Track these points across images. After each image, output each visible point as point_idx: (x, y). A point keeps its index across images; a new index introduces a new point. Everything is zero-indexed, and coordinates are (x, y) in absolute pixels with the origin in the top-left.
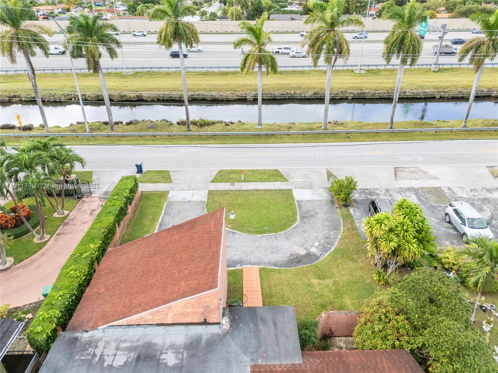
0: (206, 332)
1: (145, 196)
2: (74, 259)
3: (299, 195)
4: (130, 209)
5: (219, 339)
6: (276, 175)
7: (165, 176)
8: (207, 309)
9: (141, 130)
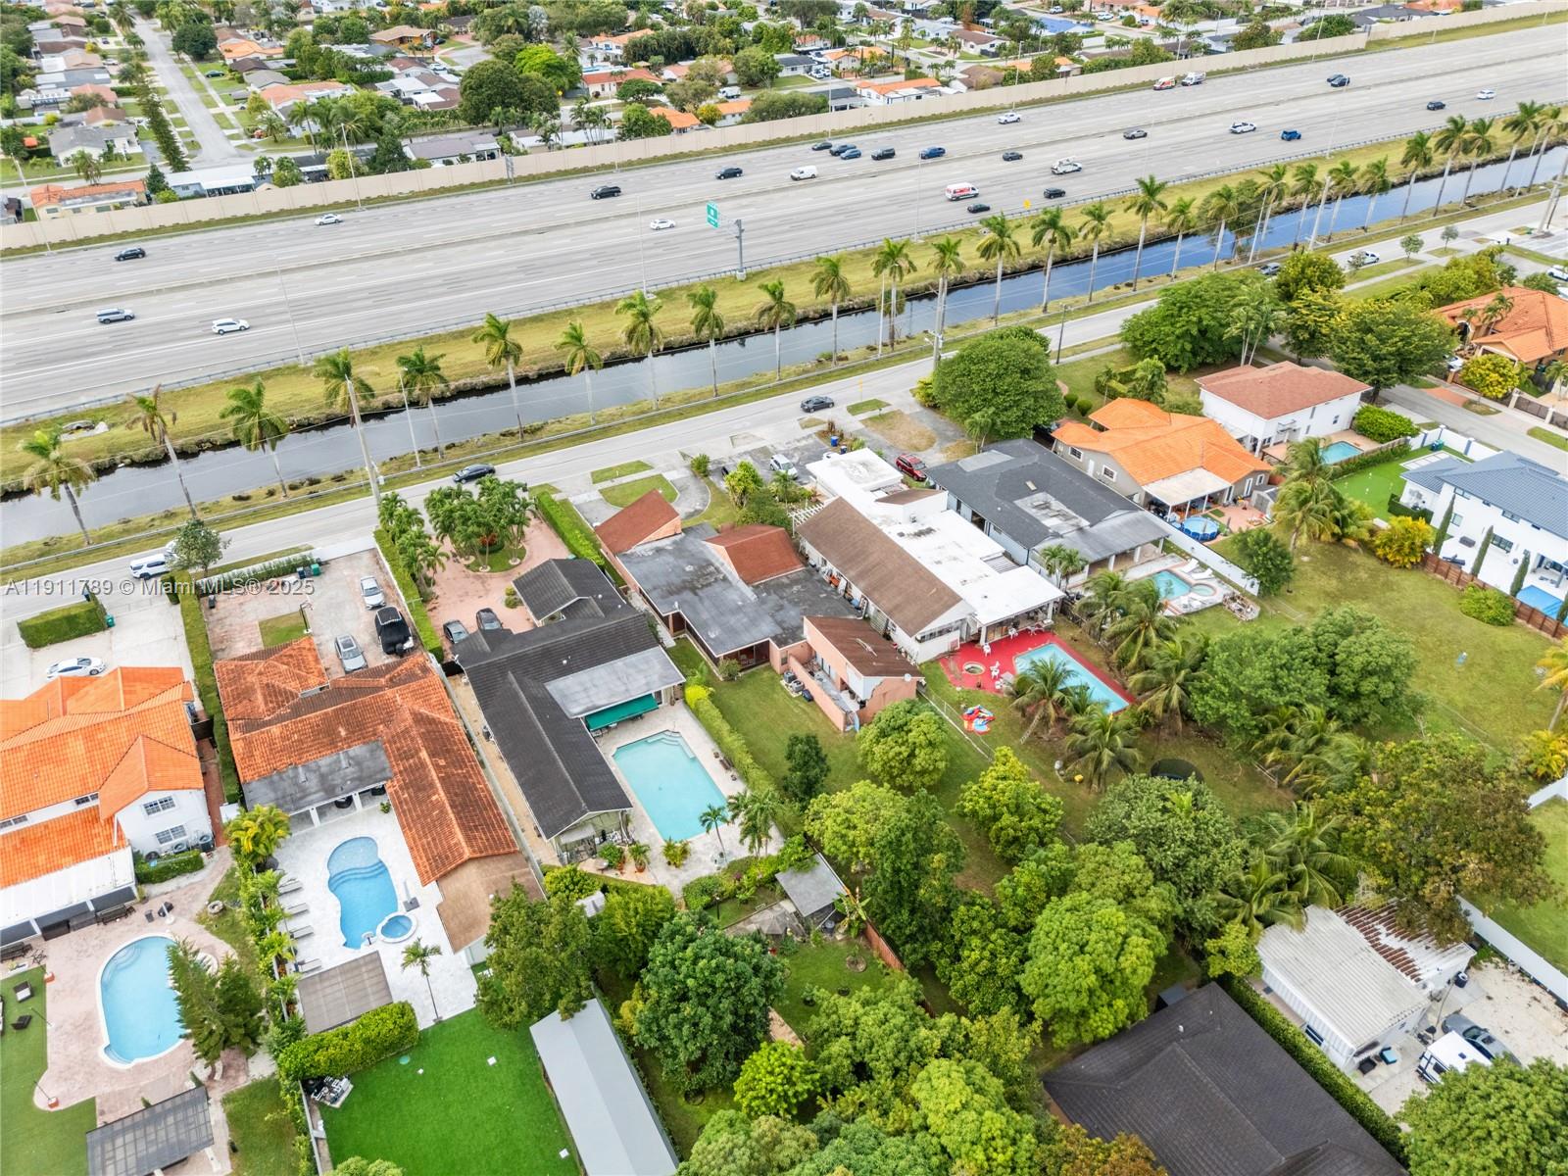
0: (677, 538)
2: (575, 539)
3: (669, 476)
6: (641, 466)
7: (550, 487)
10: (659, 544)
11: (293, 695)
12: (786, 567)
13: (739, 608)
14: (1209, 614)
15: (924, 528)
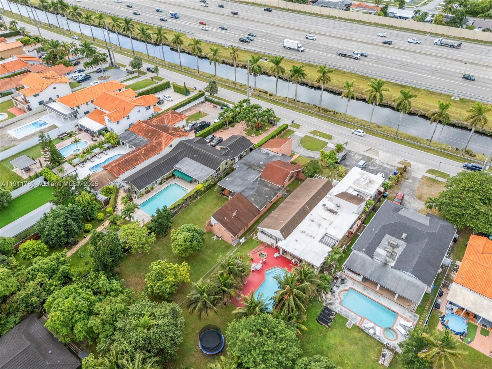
1: (289, 131)
2: (265, 138)
3: (329, 145)
4: (282, 133)
5: (278, 156)
6: (330, 138)
7: (298, 126)
8: (278, 151)
9: (304, 107)
10: (270, 152)
11: (164, 123)
12: (276, 182)
13: (246, 180)
14: (371, 341)
15: (335, 210)
